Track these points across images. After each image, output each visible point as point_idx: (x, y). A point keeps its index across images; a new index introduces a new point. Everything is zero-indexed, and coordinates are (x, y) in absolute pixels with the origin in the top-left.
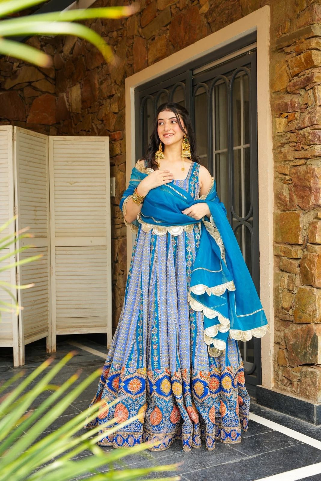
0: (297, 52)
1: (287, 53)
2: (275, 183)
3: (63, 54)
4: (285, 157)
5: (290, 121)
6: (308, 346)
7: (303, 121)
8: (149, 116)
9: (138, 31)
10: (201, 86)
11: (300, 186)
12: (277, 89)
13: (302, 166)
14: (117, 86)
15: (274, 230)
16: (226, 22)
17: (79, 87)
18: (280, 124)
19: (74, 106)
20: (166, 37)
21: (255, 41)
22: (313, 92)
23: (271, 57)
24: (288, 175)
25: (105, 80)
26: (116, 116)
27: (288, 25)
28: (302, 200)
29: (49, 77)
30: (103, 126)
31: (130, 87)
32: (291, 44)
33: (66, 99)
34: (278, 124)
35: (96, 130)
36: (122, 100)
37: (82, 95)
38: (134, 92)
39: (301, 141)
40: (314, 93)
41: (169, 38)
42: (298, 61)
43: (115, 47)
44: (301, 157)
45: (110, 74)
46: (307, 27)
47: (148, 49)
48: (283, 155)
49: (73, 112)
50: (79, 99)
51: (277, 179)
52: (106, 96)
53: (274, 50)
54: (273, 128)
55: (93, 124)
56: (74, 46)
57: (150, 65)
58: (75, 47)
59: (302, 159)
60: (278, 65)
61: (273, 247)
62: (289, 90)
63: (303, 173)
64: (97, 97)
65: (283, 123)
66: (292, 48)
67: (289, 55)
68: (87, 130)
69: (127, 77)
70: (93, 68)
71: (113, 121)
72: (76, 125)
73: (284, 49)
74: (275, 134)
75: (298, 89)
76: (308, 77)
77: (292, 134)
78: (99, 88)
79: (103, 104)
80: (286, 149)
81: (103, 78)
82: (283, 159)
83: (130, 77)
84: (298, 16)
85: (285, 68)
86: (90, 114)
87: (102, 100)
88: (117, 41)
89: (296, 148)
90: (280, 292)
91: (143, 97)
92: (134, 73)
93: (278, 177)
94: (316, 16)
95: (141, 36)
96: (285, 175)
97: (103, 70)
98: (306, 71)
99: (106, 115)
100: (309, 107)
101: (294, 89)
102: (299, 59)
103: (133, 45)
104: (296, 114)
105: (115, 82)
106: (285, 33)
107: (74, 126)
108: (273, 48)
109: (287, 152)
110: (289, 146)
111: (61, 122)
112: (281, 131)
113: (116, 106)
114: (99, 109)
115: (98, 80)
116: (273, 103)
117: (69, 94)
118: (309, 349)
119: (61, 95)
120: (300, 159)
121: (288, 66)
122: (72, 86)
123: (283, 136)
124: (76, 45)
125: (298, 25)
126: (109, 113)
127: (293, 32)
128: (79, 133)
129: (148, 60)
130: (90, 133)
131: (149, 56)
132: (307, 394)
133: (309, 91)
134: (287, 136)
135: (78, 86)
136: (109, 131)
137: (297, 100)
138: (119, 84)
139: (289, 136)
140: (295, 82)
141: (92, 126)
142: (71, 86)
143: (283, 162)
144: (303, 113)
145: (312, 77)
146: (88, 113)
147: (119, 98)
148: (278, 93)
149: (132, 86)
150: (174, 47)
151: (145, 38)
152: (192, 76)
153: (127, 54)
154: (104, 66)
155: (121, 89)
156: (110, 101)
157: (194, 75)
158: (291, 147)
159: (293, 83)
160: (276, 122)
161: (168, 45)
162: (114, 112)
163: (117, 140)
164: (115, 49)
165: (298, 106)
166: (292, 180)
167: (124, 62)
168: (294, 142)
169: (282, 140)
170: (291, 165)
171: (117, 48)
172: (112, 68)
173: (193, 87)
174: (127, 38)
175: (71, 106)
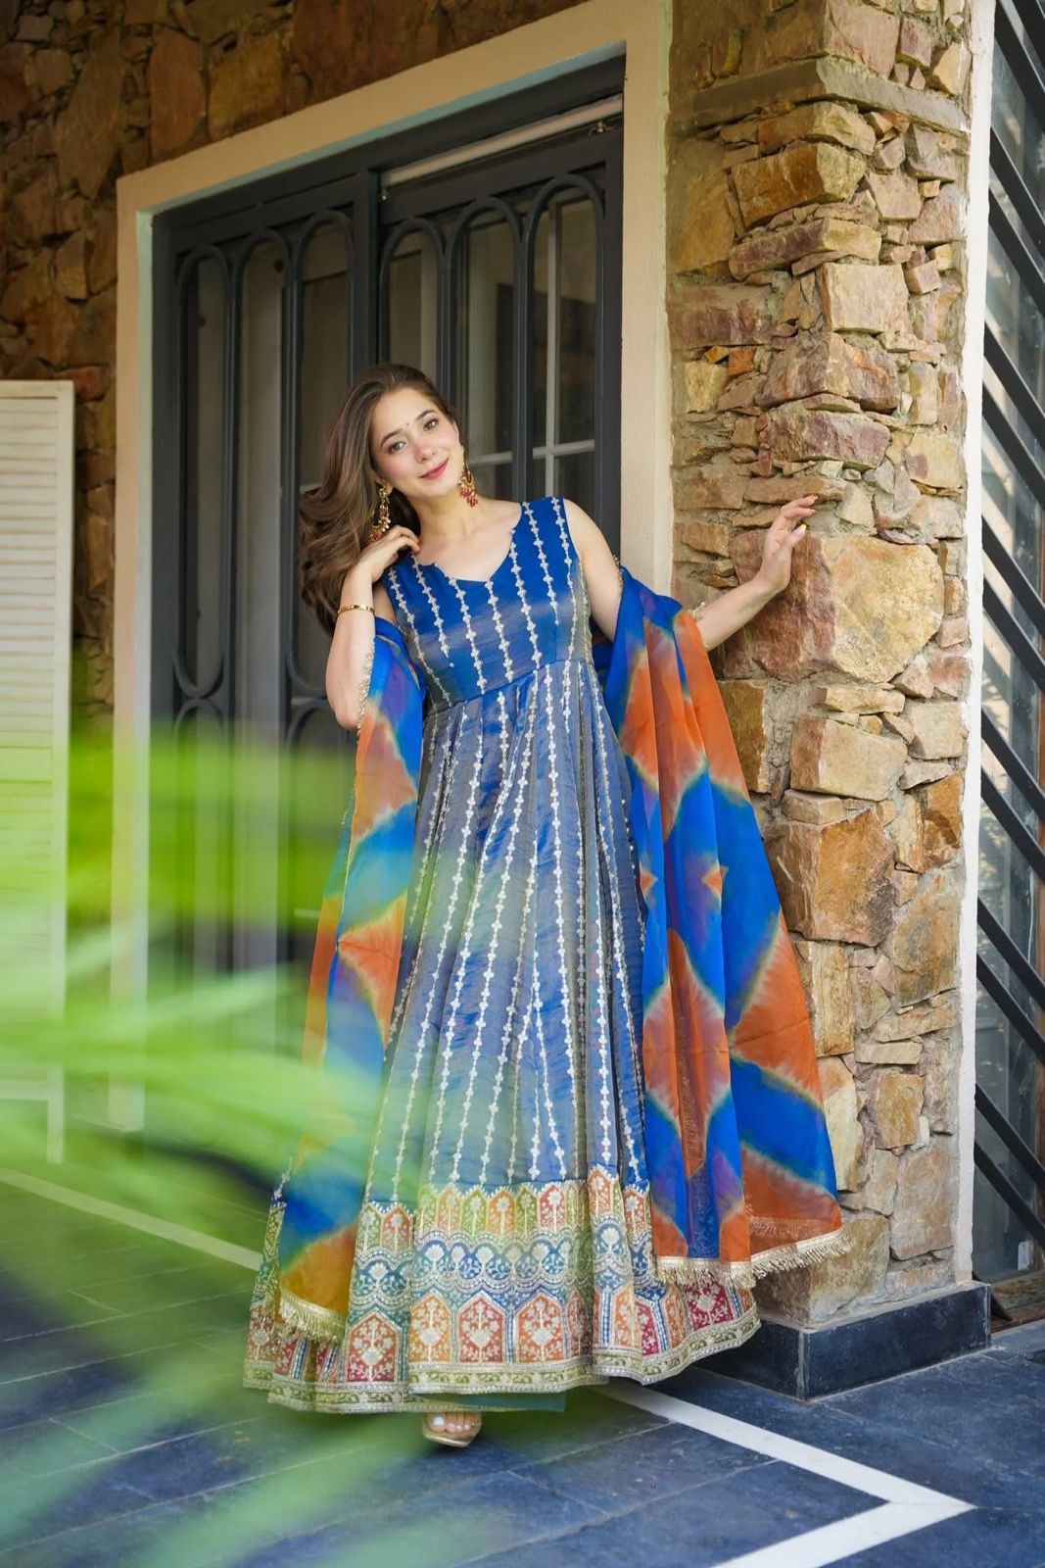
0: (765, 143)
1: (729, 146)
2: (677, 580)
4: (717, 496)
5: (736, 376)
7: (780, 379)
8: (202, 322)
9: (171, 11)
10: (414, 230)
12: (694, 264)
14: (80, 203)
16: (510, 15)
18: (700, 382)
20: (280, 42)
21: (617, 90)
22: (816, 283)
23: (673, 154)
24: (723, 557)
25: (35, 175)
26: (72, 306)
27: (733, 48)
28: (769, 643)
30: (24, 344)
31: (136, 208)
32: (745, 116)
34: (693, 382)
36: (100, 256)
38: (149, 230)
39: (772, 447)
40: (821, 289)
41: (292, 47)
42: (769, 175)
43: (76, 58)
44: (771, 497)
45: (55, 155)
46: (802, 63)
47: (208, 82)
48: (708, 489)
51: (686, 570)
52: (37, 234)
53: (684, 128)
54: (674, 394)
57: (217, 140)
59: (773, 504)
60: (696, 180)
62: (734, 270)
65: (712, 381)
66: (746, 130)
67: (736, 152)
69: (123, 173)
71: (65, 327)
73: (718, 128)
74: (678, 416)
75: (766, 270)
76: (803, 233)
77: (741, 421)
79: (25, 265)
80: (718, 469)
81: (26, 168)
82: (706, 502)
83: (138, 174)
84: (771, 23)
85: (722, 195)
87: (20, 248)
88: (86, 38)
89: (754, 467)
91: (183, 256)
92: (149, 161)
93: (689, 563)
94: (833, 29)
95: (181, 30)
96: (716, 556)
97: (27, 137)
98: (797, 211)
99: (35, 304)
100: (800, 331)
101: (753, 268)
102: (771, 166)
103: (147, 61)
104: (758, 353)
105: (75, 185)
106: (723, 77)
108: (679, 122)
109: (723, 478)
110: (731, 458)
112: (703, 408)
113: (76, 277)
114: (6, 283)
115: (5, 176)
116: (677, 310)
120: (767, 504)
121: (733, 188)
123: (709, 424)
125: (769, 54)
126: (51, 298)
127: (750, 76)
129: (206, 120)
131: (214, 106)
132: (775, 1295)
133: (804, 279)
134: (722, 426)
137: (761, 307)
138: (91, 196)
139: (729, 426)
140: (756, 245)
143: (705, 514)
144: (779, 351)
145: (817, 232)
147: (89, 248)
148: (696, 276)
149: (142, 210)
150: (310, 83)
151: (196, 39)
152: (379, 192)
153: (125, 86)
154: (31, 122)
155: (99, 215)
156: (54, 256)
157: (389, 188)
158: (736, 462)
159: (751, 248)
160: (684, 376)
161: (286, 71)
162: (73, 296)
163: (80, 399)
164: (74, 66)
165: (763, 327)
166: (735, 575)
167: (115, 117)
168: (748, 447)
169: (706, 437)
170: (734, 524)
171: (84, 62)
172: (62, 134)
173: (383, 231)
174: (127, 31)
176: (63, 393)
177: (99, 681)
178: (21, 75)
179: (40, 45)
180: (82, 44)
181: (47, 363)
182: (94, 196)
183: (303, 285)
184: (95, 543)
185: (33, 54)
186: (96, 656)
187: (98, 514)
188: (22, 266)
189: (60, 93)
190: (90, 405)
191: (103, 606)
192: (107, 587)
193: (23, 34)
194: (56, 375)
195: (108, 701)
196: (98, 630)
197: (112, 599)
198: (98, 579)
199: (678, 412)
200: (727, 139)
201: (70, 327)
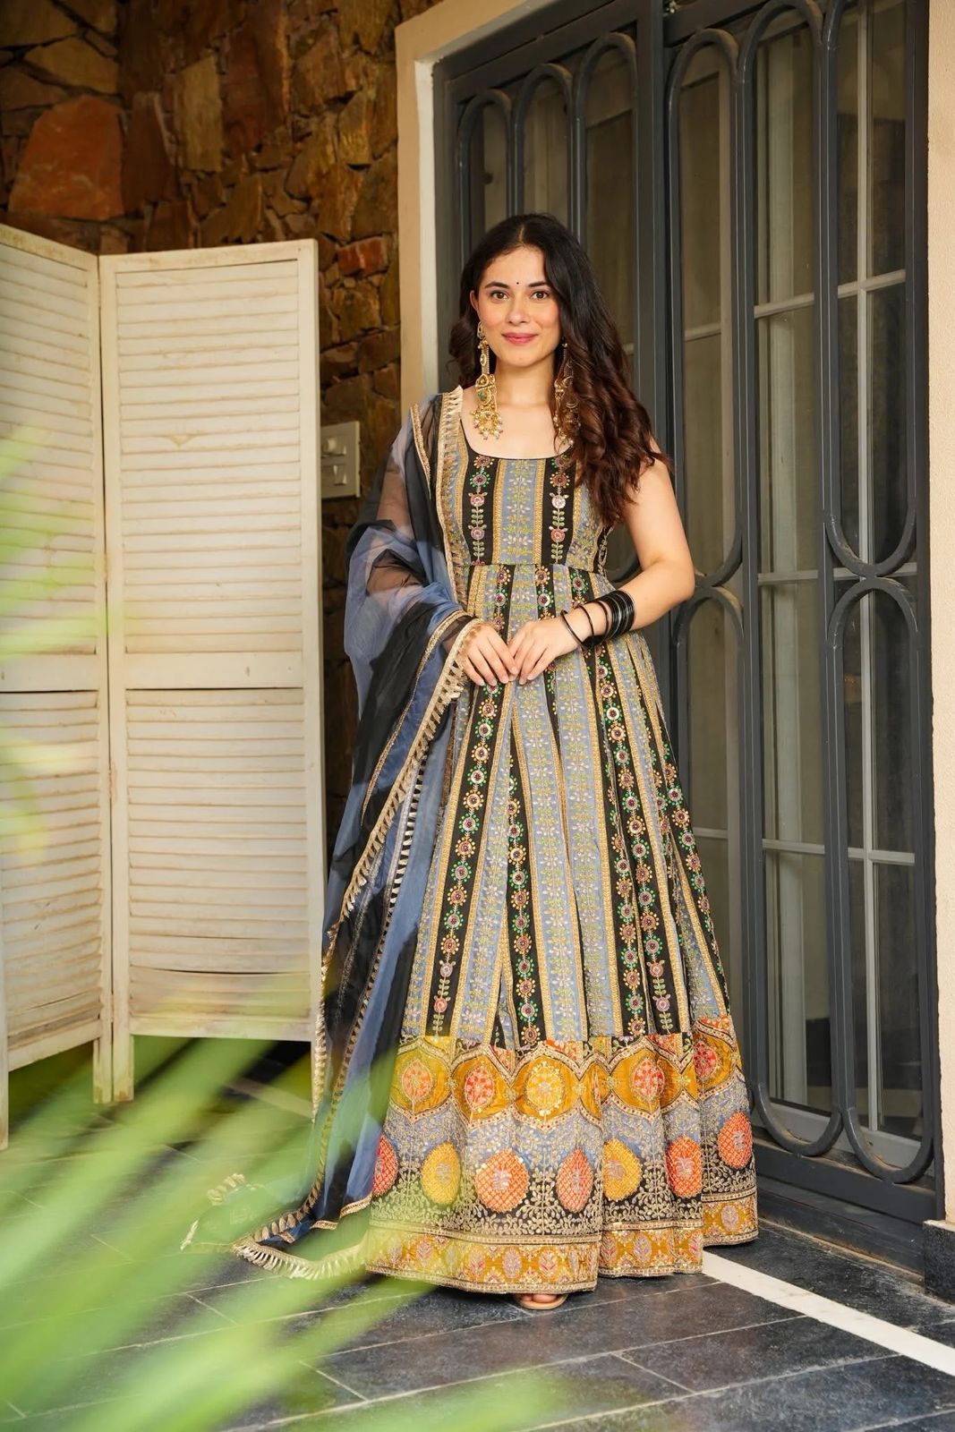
8: (489, 178)
10: (706, 43)
14: (363, 60)
17: (214, 68)
19: (195, 146)
25: (318, 34)
26: (361, 177)
29: (94, 29)
30: (312, 220)
31: (416, 59)
33: (160, 116)
36: (384, 115)
37: (224, 99)
38: (429, 80)
45: (336, 11)
49: (193, 167)
50: (214, 111)
52: (319, 98)
55: (270, 214)
64: (286, 108)
69: (401, 21)
71: (349, 198)
72: (202, 218)
78: (293, 70)
79: (309, 134)
81: (306, 28)
83: (416, 18)
86: (257, 176)
87: (307, 117)
91: (467, 102)
99: (319, 175)
105: (356, 41)
107: (194, 223)
111: (147, 209)
113: (360, 141)
114: (293, 155)
115: (288, 38)
117: (176, 97)
119: (141, 99)
122: (188, 65)
126: (334, 167)
135: (210, 63)
136: (333, 239)
138: (373, 52)
141: (267, 221)
142: (183, 64)
146: (252, 169)
147: (371, 107)
149: (423, 60)
152: (666, 4)
155: (380, 71)
156: (338, 120)
162: (353, 163)
163: (365, 274)
173: (671, 50)
175: (181, 143)
182: (373, 49)
188: (305, 136)
201: (353, 198)
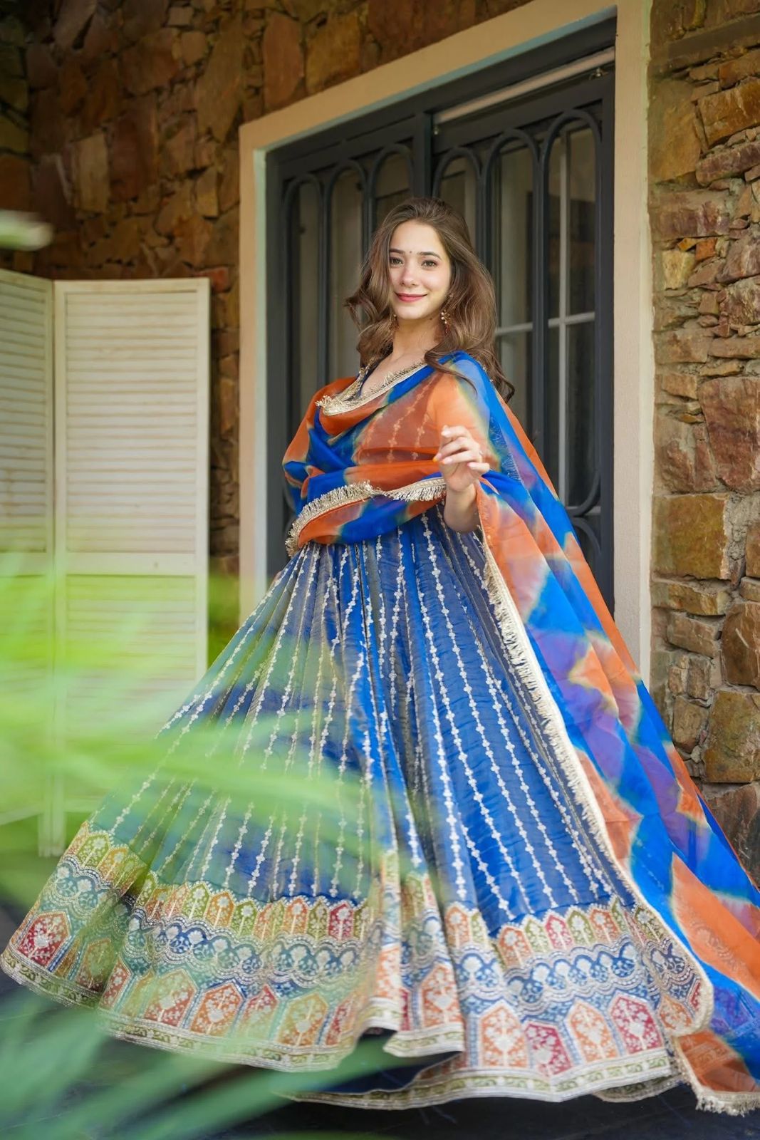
0: (724, 79)
1: (697, 83)
2: (657, 418)
3: (52, 46)
4: (687, 352)
5: (702, 261)
6: (742, 843)
7: (736, 262)
8: (302, 231)
10: (459, 156)
11: (725, 428)
12: (669, 175)
13: (730, 379)
14: (213, 146)
15: (652, 543)
17: (103, 142)
18: (674, 266)
19: (87, 193)
20: (358, 19)
21: (611, 44)
23: (653, 92)
24: (693, 400)
25: (180, 125)
26: (210, 225)
27: (700, 7)
28: (729, 465)
29: (13, 108)
30: (174, 251)
31: (253, 147)
32: (709, 59)
33: (61, 172)
34: (669, 266)
35: (150, 261)
36: (227, 184)
37: (110, 163)
38: (263, 164)
39: (731, 314)
41: (367, 22)
42: (727, 104)
43: (210, 37)
44: (730, 354)
45: (195, 110)
46: (753, 16)
47: (305, 50)
48: (681, 347)
49: (85, 208)
50: (102, 172)
51: (664, 410)
52: (182, 169)
53: (661, 71)
54: (654, 276)
55: (144, 246)
56: (88, 25)
57: (313, 94)
58: (91, 31)
59: (731, 359)
60: (670, 111)
61: (651, 586)
62: (699, 178)
63: (733, 395)
64: (156, 172)
65: (683, 265)
66: (710, 70)
67: (701, 88)
68: (125, 260)
69: (244, 122)
70: (143, 89)
71: (202, 238)
72: (92, 244)
73: (688, 70)
74: (659, 292)
75: (725, 178)
76: (753, 149)
77: (706, 295)
78: (161, 148)
79: (173, 193)
80: (689, 332)
81: (175, 120)
82: (681, 357)
83: (254, 122)
85: (691, 121)
86: (133, 218)
87: (169, 180)
88: (217, 22)
89: (716, 330)
90: (668, 701)
91: (288, 181)
92: (263, 112)
93: (667, 404)
95: (286, 13)
96: (687, 399)
97: (175, 98)
98: (749, 132)
99: (181, 221)
100: (752, 224)
101: (715, 177)
102: (728, 98)
103: (261, 38)
104: (718, 243)
105: (209, 132)
106: (692, 30)
107: (85, 247)
108: (658, 66)
109: (692, 339)
110: (698, 323)
112: (677, 286)
113: (210, 201)
114: (160, 207)
115: (159, 127)
116: (656, 211)
117: (73, 158)
118: (744, 850)
119: (46, 159)
120: (727, 359)
121: (699, 116)
122: (82, 138)
123: (682, 298)
124: (94, 22)
125: (728, 10)
126: (192, 217)
127: (713, 28)
128: (100, 267)
129: (304, 79)
130: (134, 270)
131: (310, 69)
133: (754, 185)
134: (692, 299)
135: (100, 138)
137: (721, 207)
139: (697, 299)
140: (717, 159)
141: (141, 252)
142: (80, 136)
143: (679, 367)
144: (735, 240)
146: (129, 214)
147: (220, 178)
148: (671, 185)
149: (259, 148)
150: (381, 48)
151: (296, 19)
152: (432, 128)
153: (245, 57)
154: (177, 87)
155: (227, 154)
156: (195, 186)
157: (442, 126)
158: (702, 327)
159: (713, 162)
160: (661, 262)
161: (363, 41)
162: (208, 215)
163: (214, 291)
164: (208, 43)
165: (722, 222)
166: (702, 413)
167: (238, 80)
168: (712, 314)
169: (679, 308)
170: (701, 374)
171: (215, 39)
172: (199, 94)
173: (435, 157)
174: (246, 15)
175: (76, 191)
176: (202, 286)
177: (228, 501)
178: (170, 53)
179: (183, 28)
180: (214, 27)
181: (190, 265)
182: (222, 139)
183: (377, 200)
184: (225, 399)
185: (179, 36)
186: (228, 483)
187: (228, 377)
188: (170, 194)
189: (198, 64)
190: (221, 296)
191: (231, 445)
192: (234, 431)
193: (171, 22)
194: (196, 274)
195: (236, 516)
196: (228, 462)
197: (237, 440)
198: (228, 425)
199: (657, 289)
200: (695, 78)
201: (205, 238)
